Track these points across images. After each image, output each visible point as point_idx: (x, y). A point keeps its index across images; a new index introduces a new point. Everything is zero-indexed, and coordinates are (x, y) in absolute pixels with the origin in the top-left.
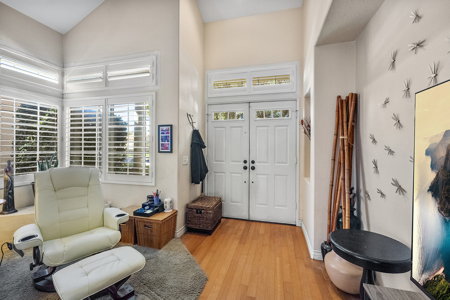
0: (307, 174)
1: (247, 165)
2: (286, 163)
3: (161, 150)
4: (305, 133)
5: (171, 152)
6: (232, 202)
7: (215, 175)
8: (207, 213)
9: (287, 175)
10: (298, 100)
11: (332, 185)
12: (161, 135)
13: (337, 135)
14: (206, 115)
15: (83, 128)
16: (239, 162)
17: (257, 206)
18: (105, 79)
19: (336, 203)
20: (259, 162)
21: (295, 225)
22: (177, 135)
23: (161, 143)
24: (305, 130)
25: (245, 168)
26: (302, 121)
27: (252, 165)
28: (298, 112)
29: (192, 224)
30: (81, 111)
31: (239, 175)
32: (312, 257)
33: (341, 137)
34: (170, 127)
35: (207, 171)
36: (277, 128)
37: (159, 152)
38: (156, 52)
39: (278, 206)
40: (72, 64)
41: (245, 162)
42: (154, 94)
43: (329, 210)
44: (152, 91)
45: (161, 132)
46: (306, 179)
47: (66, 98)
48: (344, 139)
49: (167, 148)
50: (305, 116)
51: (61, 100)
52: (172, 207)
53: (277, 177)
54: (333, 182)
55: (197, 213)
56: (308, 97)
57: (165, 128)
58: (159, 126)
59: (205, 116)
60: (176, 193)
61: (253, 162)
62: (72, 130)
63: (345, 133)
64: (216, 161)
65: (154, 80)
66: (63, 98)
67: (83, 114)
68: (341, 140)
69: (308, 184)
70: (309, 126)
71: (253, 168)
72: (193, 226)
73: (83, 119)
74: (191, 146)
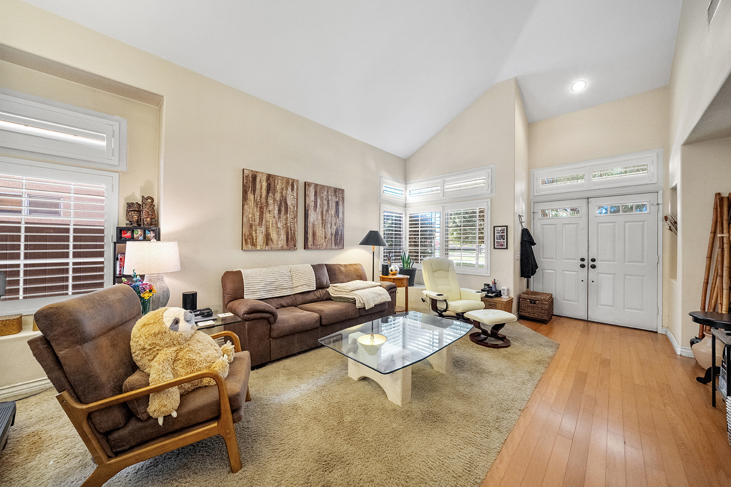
0: (673, 275)
1: (585, 263)
2: (642, 262)
3: (496, 247)
4: (670, 229)
5: (507, 248)
6: (565, 300)
7: (543, 272)
8: (542, 303)
9: (644, 276)
10: (660, 193)
11: (707, 283)
12: (496, 234)
13: (714, 233)
14: (532, 214)
15: (420, 229)
16: (575, 259)
17: (598, 306)
18: (442, 191)
19: (712, 300)
20: (601, 261)
21: (657, 332)
22: (513, 234)
23: (496, 240)
24: (670, 227)
25: (583, 266)
26: (666, 218)
27: (591, 263)
28: (661, 206)
29: (525, 312)
30: (418, 217)
31: (575, 273)
32: (679, 353)
33: (719, 235)
34: (505, 228)
35: (537, 267)
36: (627, 224)
37: (494, 248)
38: (491, 166)
39: (629, 308)
40: (413, 181)
41: (583, 260)
42: (489, 200)
43: (702, 306)
44: (487, 198)
45: (496, 232)
46: (673, 281)
47: (408, 207)
48: (723, 237)
49: (502, 245)
50: (671, 210)
51: (404, 208)
52: (508, 294)
53: (628, 277)
54: (708, 279)
55: (531, 302)
56: (674, 189)
57: (500, 229)
58: (494, 227)
59: (530, 215)
60: (512, 283)
61: (593, 260)
62: (410, 231)
63: (725, 231)
64: (544, 258)
65: (490, 189)
66: (405, 207)
67: (420, 219)
68: (718, 238)
69: (673, 283)
70: (676, 223)
71: (594, 267)
72: (526, 314)
73: (420, 222)
74: (521, 243)
